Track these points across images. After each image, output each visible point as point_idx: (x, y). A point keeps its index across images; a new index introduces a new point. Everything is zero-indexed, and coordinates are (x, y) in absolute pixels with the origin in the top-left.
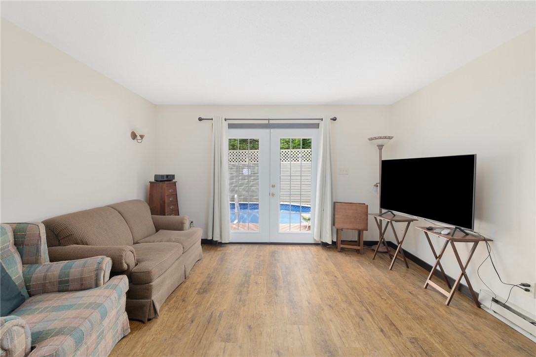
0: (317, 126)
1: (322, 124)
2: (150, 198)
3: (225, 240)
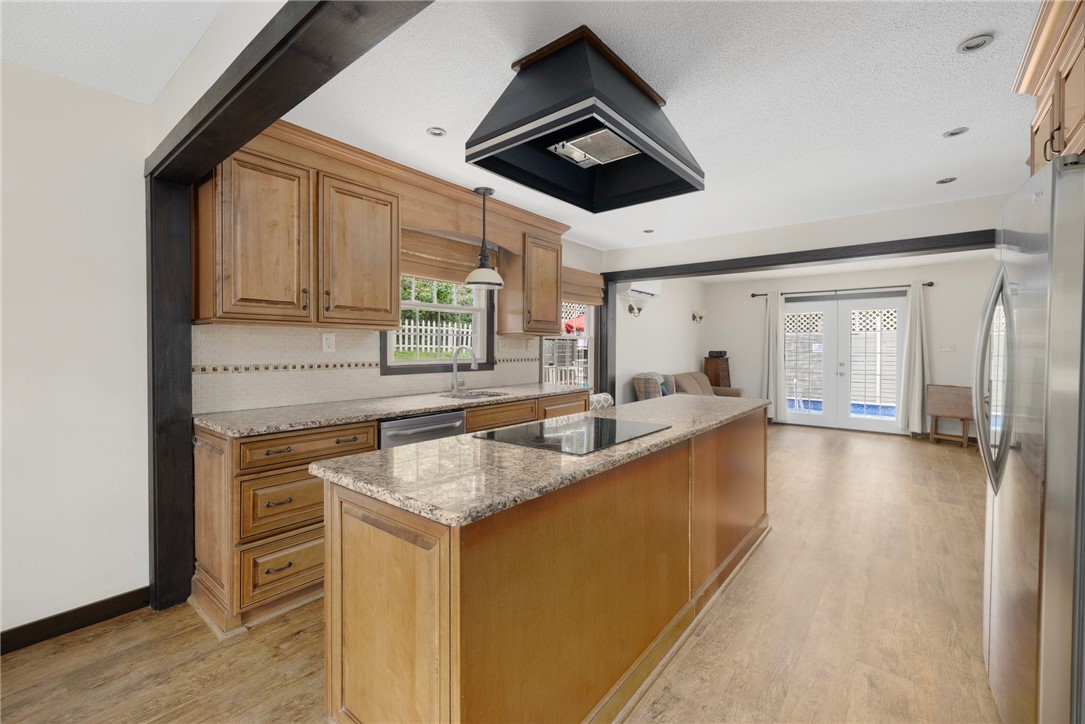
0: (903, 294)
1: (910, 291)
2: (706, 372)
3: (781, 419)
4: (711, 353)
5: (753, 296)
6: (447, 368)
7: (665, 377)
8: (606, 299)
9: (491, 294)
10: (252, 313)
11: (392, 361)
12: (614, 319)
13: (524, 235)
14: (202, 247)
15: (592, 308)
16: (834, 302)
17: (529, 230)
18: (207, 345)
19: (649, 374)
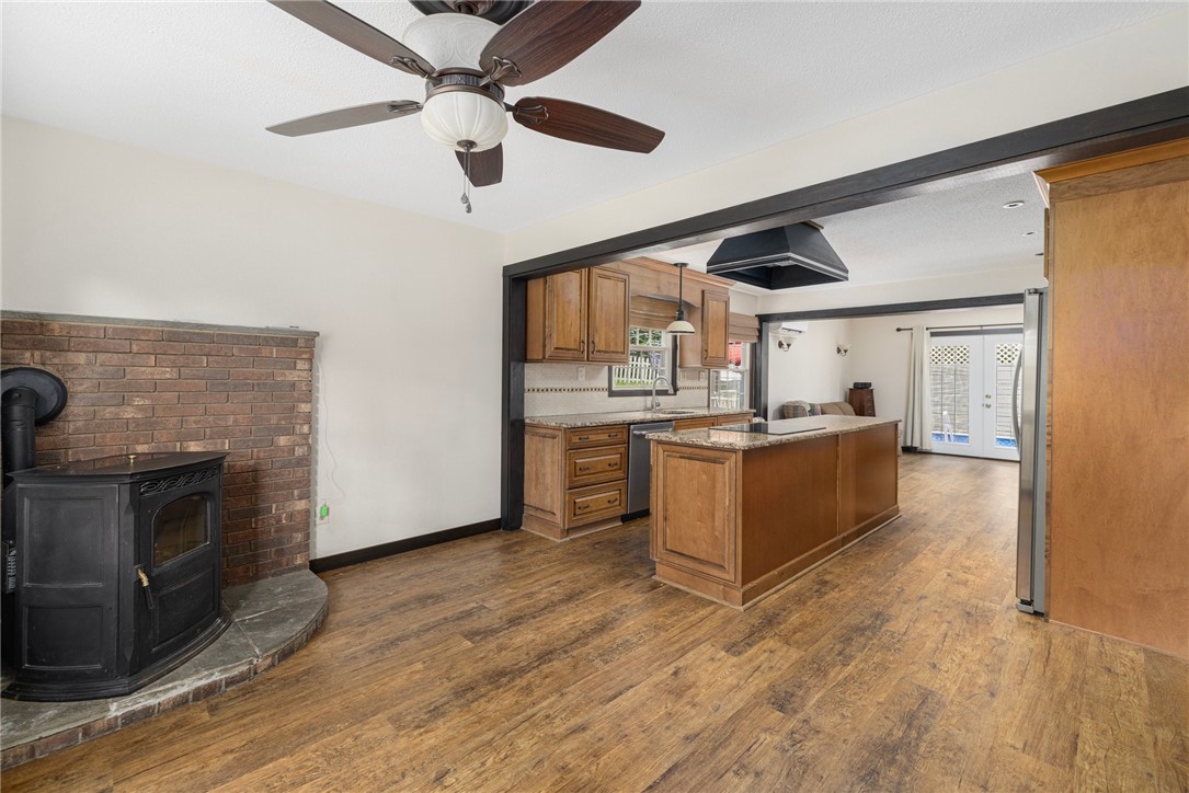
2: (851, 403)
3: (926, 447)
4: (855, 384)
5: (898, 330)
6: (647, 393)
7: (812, 405)
8: (760, 337)
9: (675, 338)
10: (562, 356)
11: (614, 388)
12: (767, 354)
13: (703, 292)
14: (529, 317)
15: (748, 346)
16: (980, 337)
17: (706, 288)
18: (534, 376)
19: (797, 402)
